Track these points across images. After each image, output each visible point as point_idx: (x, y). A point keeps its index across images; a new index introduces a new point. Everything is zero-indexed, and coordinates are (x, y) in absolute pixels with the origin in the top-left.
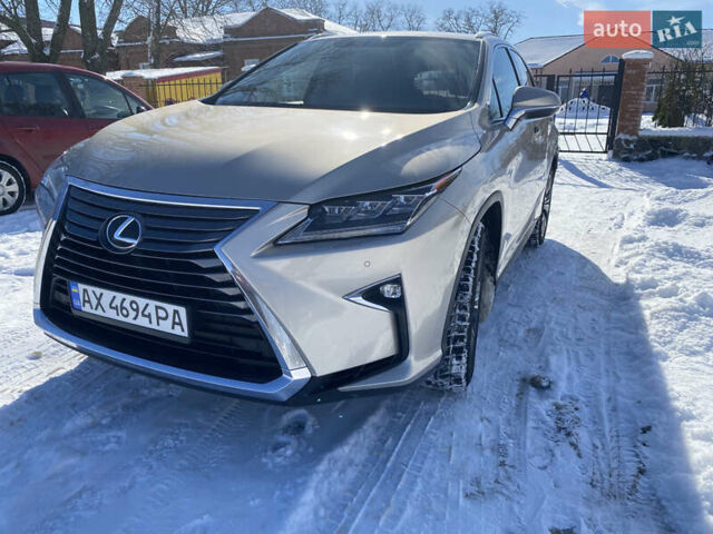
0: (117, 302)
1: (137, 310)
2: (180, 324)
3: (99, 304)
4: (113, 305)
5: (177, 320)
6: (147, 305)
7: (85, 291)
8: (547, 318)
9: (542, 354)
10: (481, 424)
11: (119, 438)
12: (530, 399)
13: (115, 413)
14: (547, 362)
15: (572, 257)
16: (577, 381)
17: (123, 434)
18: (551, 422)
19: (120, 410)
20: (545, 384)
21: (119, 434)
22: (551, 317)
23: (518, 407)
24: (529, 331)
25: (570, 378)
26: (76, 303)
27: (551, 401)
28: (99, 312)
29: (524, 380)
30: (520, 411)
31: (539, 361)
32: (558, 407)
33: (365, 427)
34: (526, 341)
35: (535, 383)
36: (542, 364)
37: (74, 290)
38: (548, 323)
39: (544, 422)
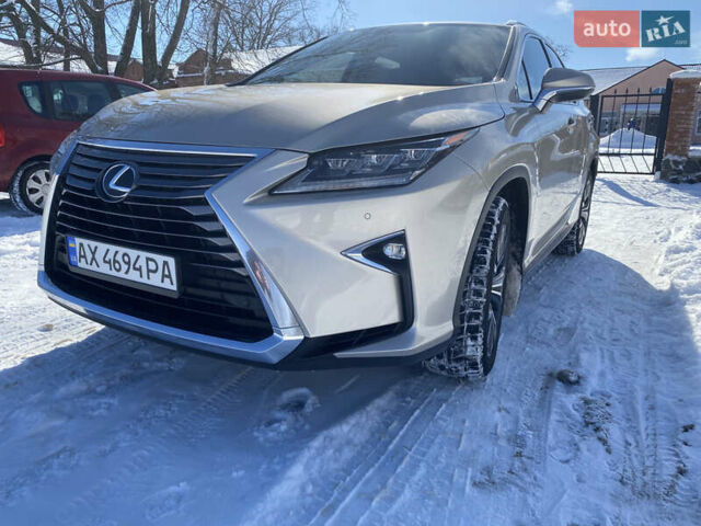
0: (110, 256)
1: (128, 263)
2: (169, 276)
3: (93, 259)
4: (107, 259)
5: (166, 273)
6: (138, 257)
7: (81, 245)
8: (581, 319)
9: (572, 351)
10: (497, 414)
11: (110, 405)
12: (556, 393)
13: (112, 383)
14: (578, 359)
15: (611, 265)
16: (610, 377)
17: (115, 401)
18: (578, 416)
19: (118, 380)
20: (573, 378)
21: (111, 401)
22: (585, 319)
23: (542, 399)
24: (559, 330)
25: (602, 375)
26: (73, 259)
27: (580, 395)
28: (94, 267)
29: (550, 375)
30: (544, 405)
31: (570, 357)
32: (587, 402)
33: (368, 409)
34: (555, 339)
35: (563, 378)
36: (572, 361)
37: (71, 245)
38: (582, 323)
39: (569, 416)
